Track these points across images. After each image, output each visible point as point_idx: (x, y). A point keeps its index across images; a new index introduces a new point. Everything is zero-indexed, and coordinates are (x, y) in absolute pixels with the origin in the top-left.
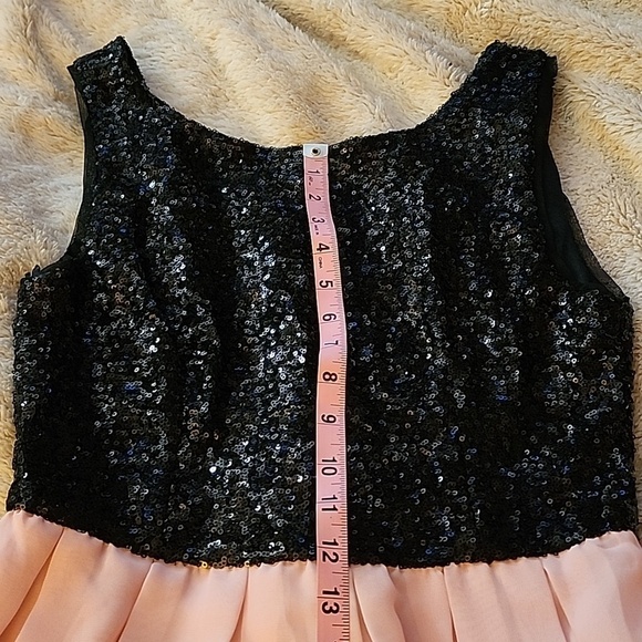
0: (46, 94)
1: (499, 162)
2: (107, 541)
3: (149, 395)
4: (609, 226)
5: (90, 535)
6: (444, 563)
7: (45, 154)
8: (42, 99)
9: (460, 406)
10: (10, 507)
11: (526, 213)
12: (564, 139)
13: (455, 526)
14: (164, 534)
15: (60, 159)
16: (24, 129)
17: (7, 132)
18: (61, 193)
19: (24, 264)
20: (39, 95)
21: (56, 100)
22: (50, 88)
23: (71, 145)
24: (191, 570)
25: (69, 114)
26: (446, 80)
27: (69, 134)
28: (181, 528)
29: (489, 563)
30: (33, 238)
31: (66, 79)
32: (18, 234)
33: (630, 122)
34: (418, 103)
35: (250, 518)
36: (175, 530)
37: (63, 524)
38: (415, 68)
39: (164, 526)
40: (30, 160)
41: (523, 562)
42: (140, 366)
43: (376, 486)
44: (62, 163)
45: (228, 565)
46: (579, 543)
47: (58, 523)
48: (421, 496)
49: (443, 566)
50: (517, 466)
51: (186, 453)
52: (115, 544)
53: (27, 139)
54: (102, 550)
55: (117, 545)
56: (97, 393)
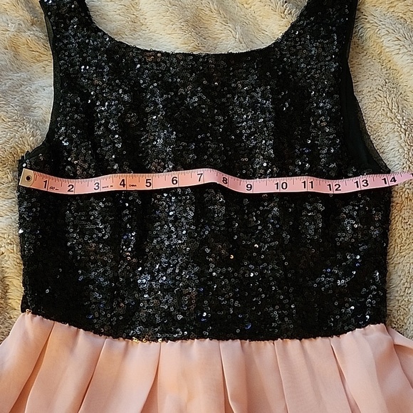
0: (26, 21)
1: (319, 74)
2: (79, 327)
3: (100, 235)
4: (381, 118)
5: (70, 325)
6: (274, 338)
7: (28, 64)
8: (24, 25)
9: (286, 242)
10: (23, 311)
11: (334, 110)
12: (357, 53)
13: (281, 317)
14: (111, 322)
15: (37, 67)
16: (14, 48)
17: (4, 50)
18: (39, 94)
19: (21, 149)
20: (22, 23)
21: (32, 25)
22: (28, 16)
23: (44, 58)
24: (128, 342)
25: (41, 35)
26: (282, 14)
27: (42, 50)
28: (121, 318)
29: (300, 340)
30: (25, 130)
31: (38, 8)
32: (16, 128)
33: (398, 47)
34: (264, 27)
35: (161, 313)
36: (118, 319)
37: (54, 320)
38: (262, 5)
39: (112, 317)
40: (19, 69)
41: (319, 341)
42: (94, 215)
43: (235, 294)
44: (39, 70)
45: (149, 340)
46: (352, 330)
47: (51, 319)
48: (262, 299)
49: (274, 340)
50: (318, 280)
51: (123, 271)
52: (84, 329)
53: (16, 54)
54: (77, 333)
55: (85, 330)
56: (69, 233)
